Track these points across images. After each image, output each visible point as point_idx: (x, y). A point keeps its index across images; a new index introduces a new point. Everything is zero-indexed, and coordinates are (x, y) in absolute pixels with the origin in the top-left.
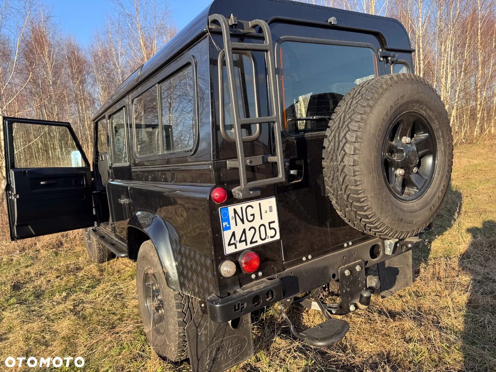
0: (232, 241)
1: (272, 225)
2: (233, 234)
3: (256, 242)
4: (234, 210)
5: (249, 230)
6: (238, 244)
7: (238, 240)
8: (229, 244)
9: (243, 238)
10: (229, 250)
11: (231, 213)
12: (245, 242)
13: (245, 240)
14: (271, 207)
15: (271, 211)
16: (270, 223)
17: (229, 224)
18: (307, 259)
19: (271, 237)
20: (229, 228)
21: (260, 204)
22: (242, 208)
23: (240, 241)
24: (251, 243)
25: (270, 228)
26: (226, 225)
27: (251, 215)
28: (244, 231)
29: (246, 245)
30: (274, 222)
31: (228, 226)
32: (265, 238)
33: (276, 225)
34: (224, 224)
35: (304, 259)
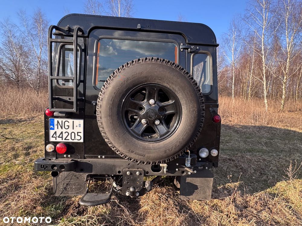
0: (54, 136)
1: (79, 134)
2: (55, 133)
3: (68, 140)
4: (58, 121)
5: (65, 133)
6: (57, 138)
7: (58, 136)
8: (52, 137)
9: (61, 136)
10: (52, 139)
11: (56, 122)
12: (61, 138)
13: (62, 137)
14: (80, 125)
15: (80, 126)
16: (78, 133)
17: (54, 127)
18: (101, 157)
19: (78, 140)
20: (54, 129)
21: (73, 121)
22: (62, 121)
23: (59, 137)
24: (65, 139)
25: (78, 135)
26: (52, 127)
27: (67, 126)
28: (62, 133)
29: (62, 139)
30: (81, 132)
31: (53, 128)
32: (74, 140)
33: (82, 135)
34: (51, 126)
35: (99, 157)
